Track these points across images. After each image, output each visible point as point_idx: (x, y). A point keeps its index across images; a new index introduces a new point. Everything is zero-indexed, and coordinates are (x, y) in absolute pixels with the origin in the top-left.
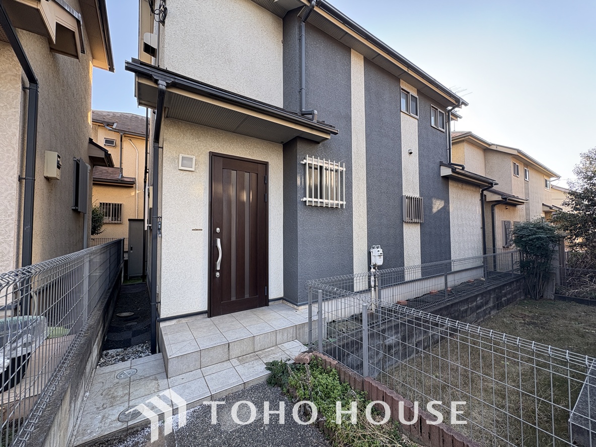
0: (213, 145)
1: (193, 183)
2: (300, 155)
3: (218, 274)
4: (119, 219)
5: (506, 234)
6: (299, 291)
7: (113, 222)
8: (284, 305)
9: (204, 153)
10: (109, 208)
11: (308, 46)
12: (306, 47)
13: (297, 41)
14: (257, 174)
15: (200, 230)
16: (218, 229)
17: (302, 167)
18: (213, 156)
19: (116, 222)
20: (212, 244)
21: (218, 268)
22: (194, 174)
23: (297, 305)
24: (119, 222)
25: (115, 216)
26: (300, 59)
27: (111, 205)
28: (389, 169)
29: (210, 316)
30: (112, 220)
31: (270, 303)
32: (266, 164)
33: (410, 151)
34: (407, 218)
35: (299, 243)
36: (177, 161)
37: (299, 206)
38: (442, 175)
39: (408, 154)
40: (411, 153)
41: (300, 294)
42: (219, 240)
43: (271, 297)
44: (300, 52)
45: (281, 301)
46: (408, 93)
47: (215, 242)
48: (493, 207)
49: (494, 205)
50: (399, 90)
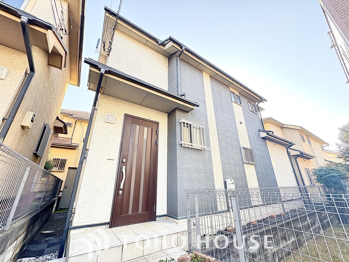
0: (127, 111)
1: (112, 130)
2: (178, 118)
3: (121, 192)
4: (63, 169)
5: (309, 177)
6: (178, 207)
7: (59, 171)
8: (167, 220)
9: (121, 114)
10: (59, 162)
11: (181, 68)
12: (180, 68)
13: (176, 65)
14: (152, 128)
15: (112, 160)
16: (124, 160)
17: (179, 124)
18: (126, 115)
19: (60, 171)
20: (119, 170)
21: (122, 187)
22: (113, 125)
23: (177, 219)
24: (62, 171)
25: (61, 167)
26: (177, 72)
27: (60, 160)
28: (230, 131)
29: (110, 227)
30: (58, 170)
31: (157, 219)
32: (157, 123)
33: (241, 122)
34: (246, 161)
35: (178, 171)
36: (104, 117)
37: (178, 147)
38: (261, 137)
39: (240, 124)
40: (241, 123)
41: (179, 210)
42: (124, 167)
43: (158, 214)
44: (177, 69)
45: (165, 217)
46: (235, 93)
47: (121, 168)
48: (296, 158)
49: (297, 158)
50: (229, 91)
